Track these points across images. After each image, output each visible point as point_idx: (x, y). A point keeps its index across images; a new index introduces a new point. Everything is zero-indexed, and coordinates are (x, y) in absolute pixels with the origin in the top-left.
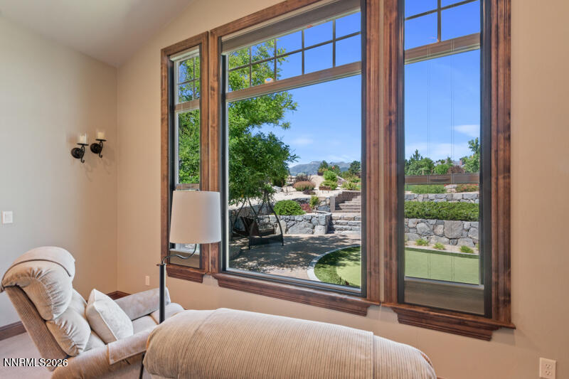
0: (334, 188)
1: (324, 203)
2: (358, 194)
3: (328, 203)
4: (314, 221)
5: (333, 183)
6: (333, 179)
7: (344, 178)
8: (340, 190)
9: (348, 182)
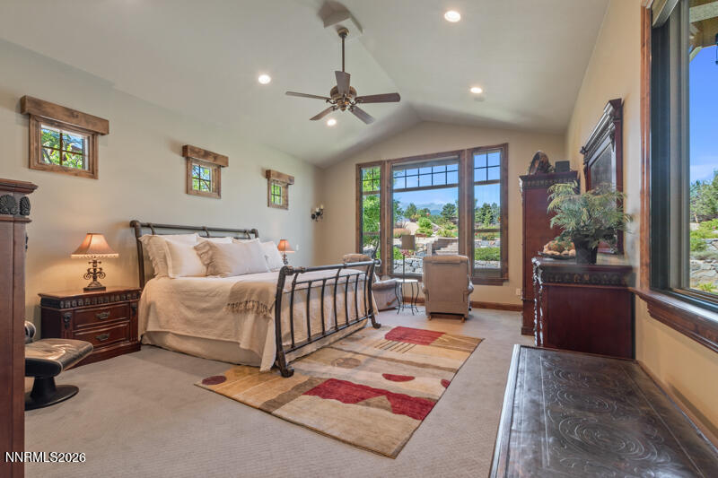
0: (429, 235)
1: (421, 249)
2: (453, 241)
3: (425, 249)
4: (415, 264)
5: (429, 230)
6: (428, 226)
7: (438, 224)
8: (435, 238)
9: (443, 230)
